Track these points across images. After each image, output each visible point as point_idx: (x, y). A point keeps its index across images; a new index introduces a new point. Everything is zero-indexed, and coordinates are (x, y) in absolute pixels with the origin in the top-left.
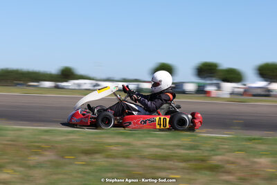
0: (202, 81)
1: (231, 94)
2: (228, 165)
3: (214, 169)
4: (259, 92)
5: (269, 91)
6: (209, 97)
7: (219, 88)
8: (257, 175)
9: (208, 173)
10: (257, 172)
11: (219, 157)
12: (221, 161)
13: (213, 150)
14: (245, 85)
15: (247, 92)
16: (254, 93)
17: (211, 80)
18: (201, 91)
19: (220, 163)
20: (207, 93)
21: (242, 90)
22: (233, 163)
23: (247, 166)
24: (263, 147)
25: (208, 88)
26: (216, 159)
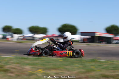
0: (5, 34)
1: (17, 39)
2: (12, 69)
3: (6, 71)
4: (30, 38)
5: (34, 38)
6: (8, 40)
7: (12, 36)
8: (24, 74)
9: (3, 72)
10: (24, 72)
11: (8, 66)
12: (9, 67)
13: (6, 63)
14: (23, 35)
15: (24, 38)
16: (27, 39)
17: (9, 33)
18: (4, 38)
19: (8, 69)
20: (7, 39)
21: (22, 38)
22: (14, 68)
23: (20, 70)
24: (28, 61)
25: (8, 37)
26: (7, 67)
